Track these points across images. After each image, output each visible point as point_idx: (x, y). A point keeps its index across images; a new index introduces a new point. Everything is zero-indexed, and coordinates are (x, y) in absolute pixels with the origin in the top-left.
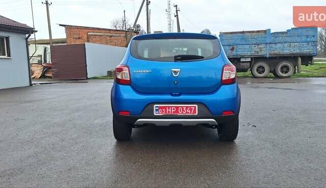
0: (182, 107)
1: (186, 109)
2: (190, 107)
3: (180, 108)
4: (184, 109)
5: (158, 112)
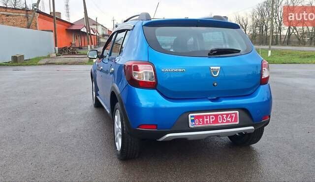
0: (222, 115)
2: (231, 114)
3: (220, 116)
4: (225, 118)
5: (194, 123)
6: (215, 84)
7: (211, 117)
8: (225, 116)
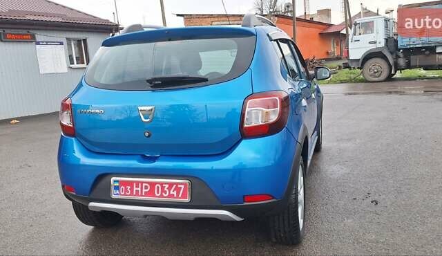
0: (162, 184)
1: (169, 189)
2: (177, 184)
3: (157, 185)
4: (166, 189)
5: (118, 192)
6: (147, 134)
7: (144, 185)
8: (167, 186)
